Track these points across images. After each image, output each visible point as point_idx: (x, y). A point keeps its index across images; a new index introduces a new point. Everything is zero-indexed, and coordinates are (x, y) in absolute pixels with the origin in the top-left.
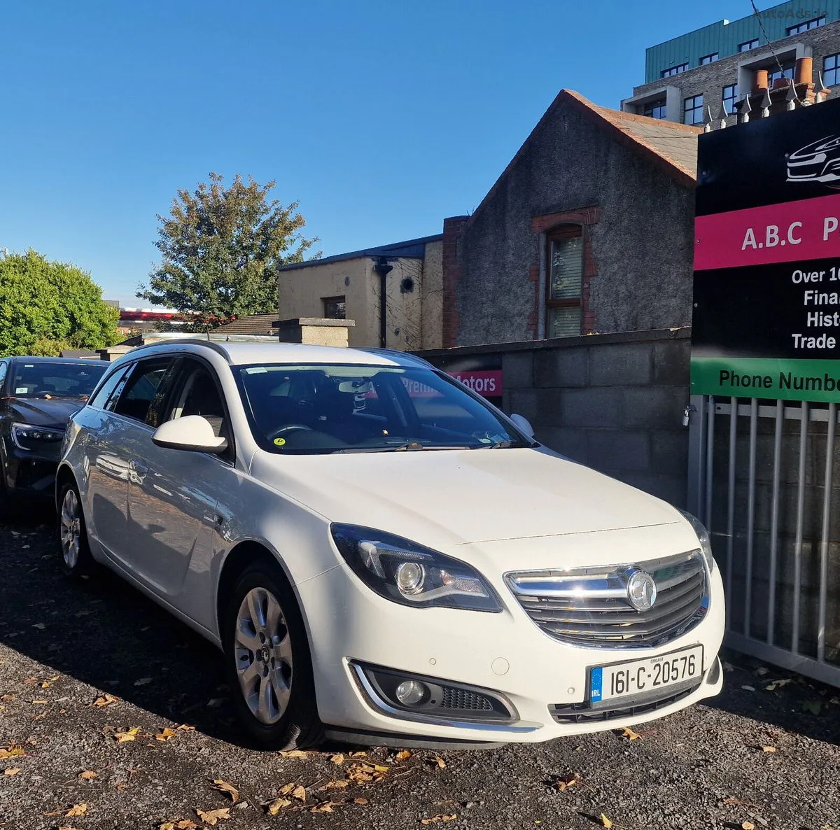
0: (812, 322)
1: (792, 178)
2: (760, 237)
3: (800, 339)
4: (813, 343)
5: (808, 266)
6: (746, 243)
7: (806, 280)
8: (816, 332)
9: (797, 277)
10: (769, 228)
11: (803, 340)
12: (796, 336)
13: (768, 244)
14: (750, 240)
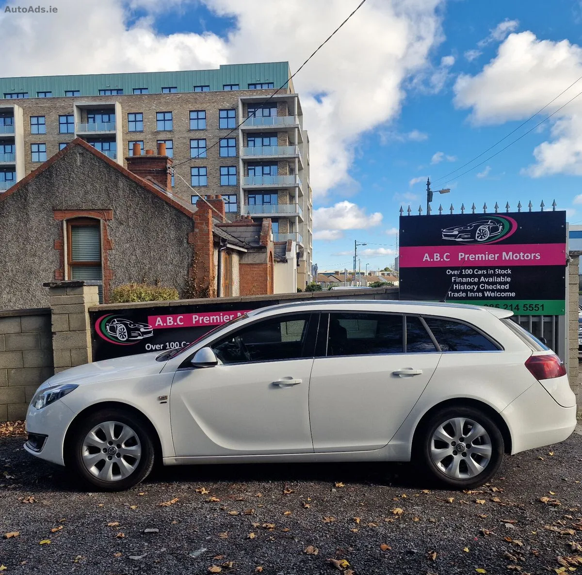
0: (456, 288)
1: (444, 238)
2: (432, 257)
3: (451, 294)
4: (456, 295)
5: (453, 269)
6: (425, 259)
7: (453, 273)
8: (458, 291)
9: (449, 272)
10: (435, 254)
11: (452, 294)
12: (449, 293)
13: (435, 260)
14: (426, 257)
